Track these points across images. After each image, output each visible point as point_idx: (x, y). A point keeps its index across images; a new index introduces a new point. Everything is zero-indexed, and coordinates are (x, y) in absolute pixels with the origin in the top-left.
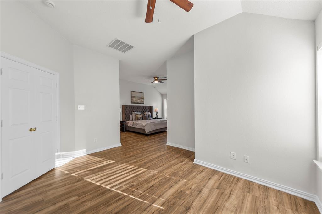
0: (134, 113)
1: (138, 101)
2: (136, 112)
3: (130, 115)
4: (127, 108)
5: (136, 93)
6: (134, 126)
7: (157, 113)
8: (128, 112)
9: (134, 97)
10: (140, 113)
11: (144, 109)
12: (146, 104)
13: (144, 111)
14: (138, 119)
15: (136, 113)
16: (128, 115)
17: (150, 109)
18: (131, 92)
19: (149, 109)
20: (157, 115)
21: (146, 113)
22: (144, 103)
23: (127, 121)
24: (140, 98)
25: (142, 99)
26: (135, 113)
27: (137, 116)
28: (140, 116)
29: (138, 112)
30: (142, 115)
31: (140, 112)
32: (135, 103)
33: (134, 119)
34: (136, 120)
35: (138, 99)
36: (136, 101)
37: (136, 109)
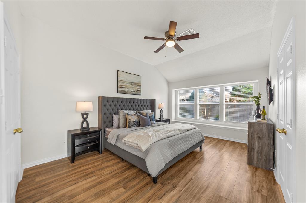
0: (122, 113)
1: (131, 90)
2: (126, 109)
3: (113, 115)
4: (108, 101)
5: (127, 74)
6: (119, 145)
7: (161, 111)
8: (111, 110)
9: (124, 82)
10: (133, 112)
11: (140, 105)
12: (145, 95)
13: (142, 108)
14: (129, 124)
15: (126, 112)
16: (110, 116)
17: (152, 104)
18: (118, 71)
19: (149, 105)
20: (161, 115)
21: (145, 112)
22: (140, 95)
23: (108, 129)
24: (133, 84)
25: (138, 87)
26: (124, 113)
27: (129, 117)
28: (134, 119)
29: (130, 110)
30: (138, 116)
31: (134, 110)
32: (124, 92)
33: (121, 125)
34: (125, 127)
35: (131, 86)
36: (126, 90)
37: (126, 105)
